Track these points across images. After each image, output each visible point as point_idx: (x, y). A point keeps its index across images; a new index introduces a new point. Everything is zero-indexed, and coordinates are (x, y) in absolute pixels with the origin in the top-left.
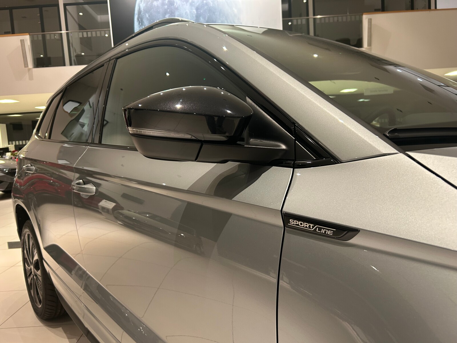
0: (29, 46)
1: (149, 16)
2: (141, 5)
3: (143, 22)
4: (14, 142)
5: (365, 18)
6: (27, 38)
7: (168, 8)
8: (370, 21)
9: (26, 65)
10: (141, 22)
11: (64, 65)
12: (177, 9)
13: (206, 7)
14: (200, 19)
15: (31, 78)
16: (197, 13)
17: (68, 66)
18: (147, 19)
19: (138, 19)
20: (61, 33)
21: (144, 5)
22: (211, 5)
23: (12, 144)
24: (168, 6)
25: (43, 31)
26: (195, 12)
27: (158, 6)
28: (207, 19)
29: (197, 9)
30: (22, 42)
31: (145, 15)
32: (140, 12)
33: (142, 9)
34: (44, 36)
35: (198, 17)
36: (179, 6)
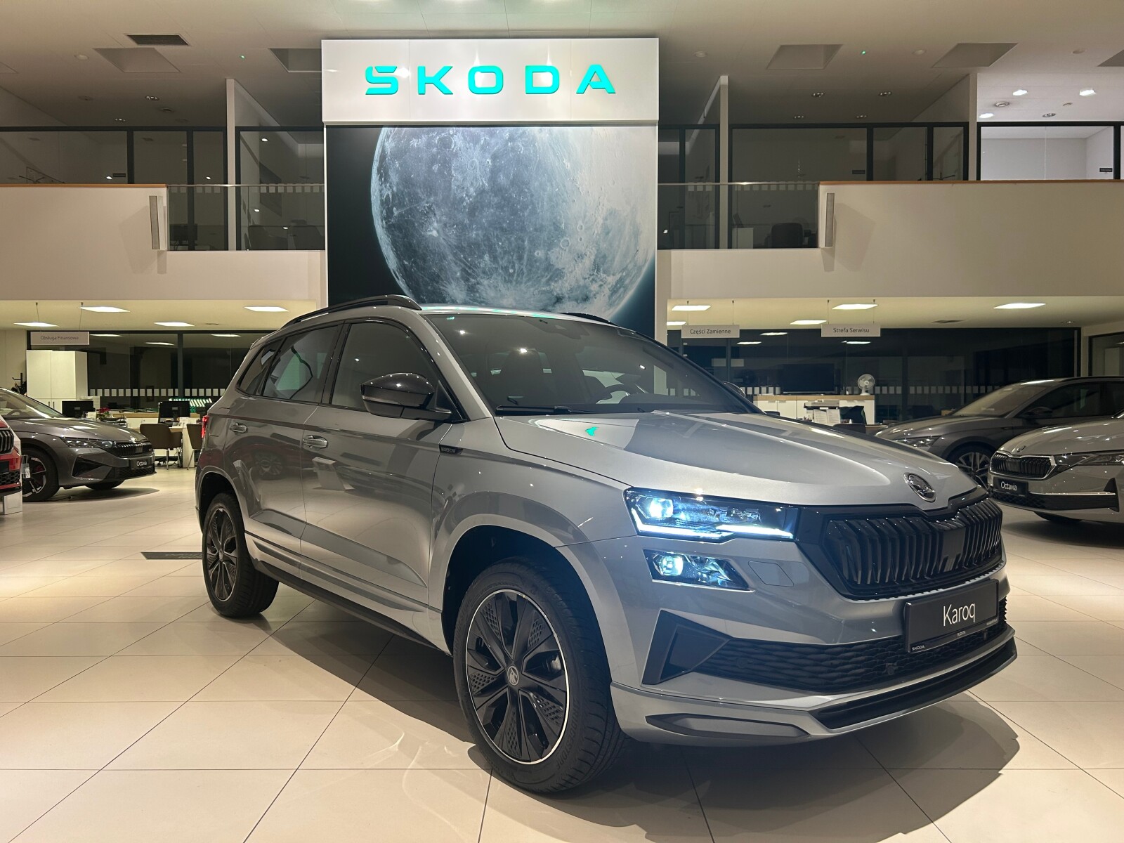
0: (164, 207)
1: (401, 165)
2: (386, 144)
3: (389, 175)
4: (100, 391)
5: (824, 190)
6: (162, 192)
7: (438, 153)
8: (831, 198)
9: (155, 243)
10: (385, 175)
11: (227, 249)
12: (456, 155)
13: (511, 155)
14: (500, 177)
15: (162, 270)
16: (494, 166)
17: (233, 250)
18: (397, 171)
19: (379, 171)
20: (227, 187)
21: (393, 145)
22: (522, 152)
23: (96, 395)
24: (438, 149)
25: (191, 181)
26: (490, 163)
27: (418, 148)
28: (512, 177)
29: (495, 157)
30: (153, 200)
31: (394, 163)
32: (383, 157)
33: (388, 151)
34: (191, 191)
35: (494, 172)
36: (460, 149)
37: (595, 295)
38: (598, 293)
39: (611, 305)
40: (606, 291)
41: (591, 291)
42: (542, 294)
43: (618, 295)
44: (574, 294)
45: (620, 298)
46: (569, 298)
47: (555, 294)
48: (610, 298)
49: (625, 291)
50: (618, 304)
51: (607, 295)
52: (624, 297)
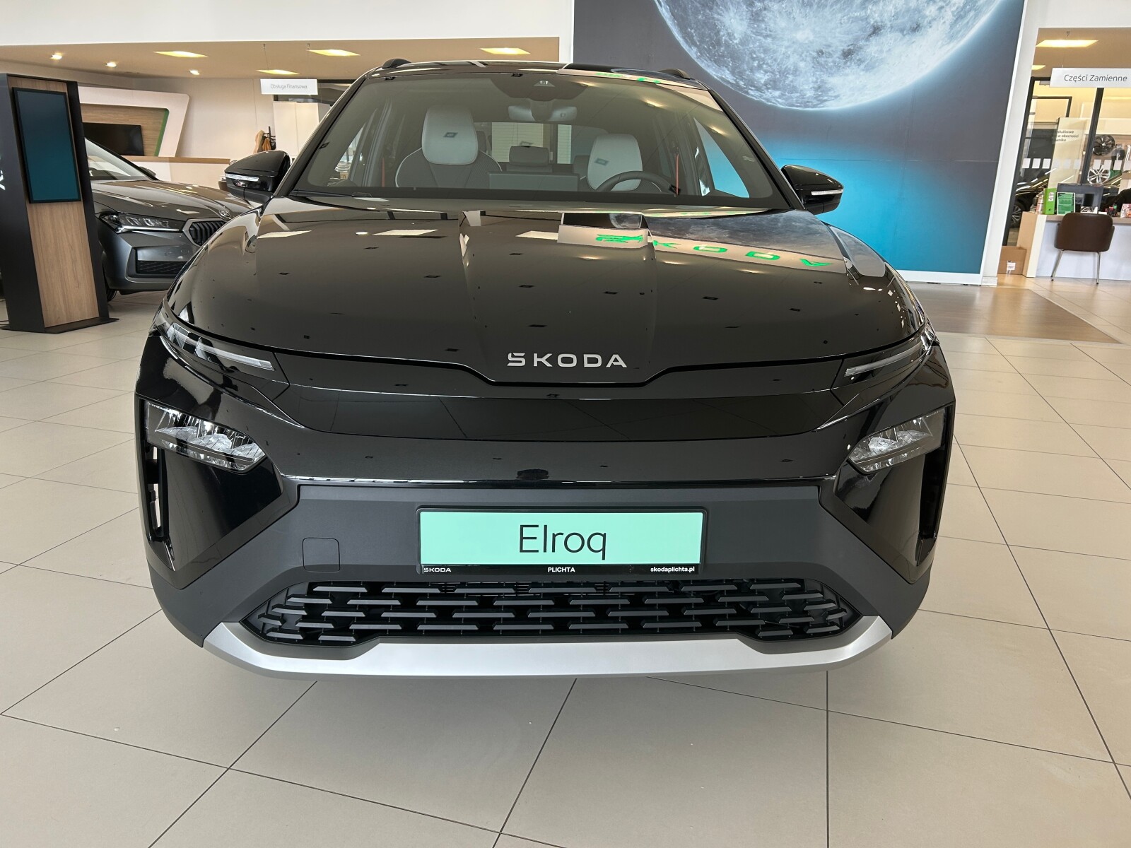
37: (930, 23)
38: (934, 19)
39: (952, 37)
40: (949, 15)
41: (924, 17)
42: (852, 22)
43: (966, 21)
44: (899, 21)
45: (968, 27)
46: (892, 27)
47: (872, 23)
48: (952, 25)
49: (976, 17)
50: (963, 36)
51: (948, 23)
52: (973, 25)
